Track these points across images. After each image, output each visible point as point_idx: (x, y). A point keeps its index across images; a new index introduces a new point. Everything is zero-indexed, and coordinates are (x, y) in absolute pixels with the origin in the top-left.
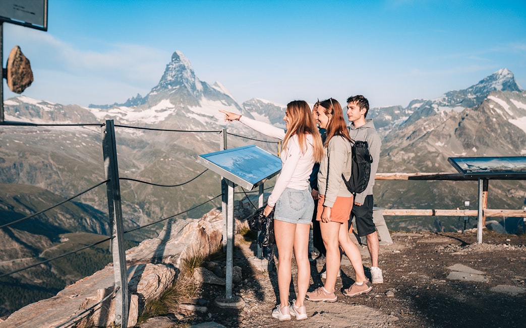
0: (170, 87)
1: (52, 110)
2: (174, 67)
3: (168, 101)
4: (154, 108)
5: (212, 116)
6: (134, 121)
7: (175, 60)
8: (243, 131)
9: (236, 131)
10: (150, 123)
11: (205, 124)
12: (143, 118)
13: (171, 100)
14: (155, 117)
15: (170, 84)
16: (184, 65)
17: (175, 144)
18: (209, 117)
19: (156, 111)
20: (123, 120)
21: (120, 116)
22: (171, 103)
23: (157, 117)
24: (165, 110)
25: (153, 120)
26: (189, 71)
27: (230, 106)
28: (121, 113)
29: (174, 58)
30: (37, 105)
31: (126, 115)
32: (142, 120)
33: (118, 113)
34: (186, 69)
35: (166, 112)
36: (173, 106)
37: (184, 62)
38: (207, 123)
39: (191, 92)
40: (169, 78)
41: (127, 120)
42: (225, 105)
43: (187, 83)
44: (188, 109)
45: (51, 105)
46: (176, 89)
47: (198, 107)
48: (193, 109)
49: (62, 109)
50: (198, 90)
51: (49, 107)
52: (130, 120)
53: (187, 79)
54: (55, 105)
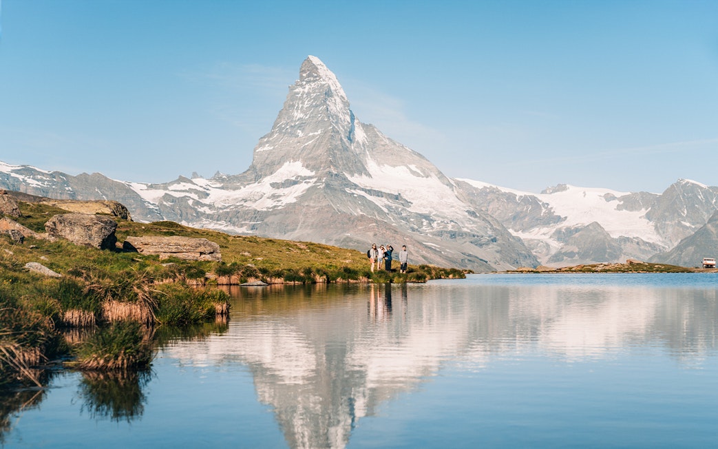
0: (300, 133)
1: (46, 185)
2: (306, 90)
3: (299, 164)
4: (268, 180)
5: (396, 194)
6: (227, 208)
7: (308, 76)
8: (468, 228)
9: (453, 227)
10: (265, 210)
11: (386, 210)
12: (246, 201)
13: (305, 160)
14: (274, 197)
15: (300, 127)
16: (329, 87)
17: (348, 237)
18: (389, 196)
19: (274, 185)
20: (203, 205)
21: (196, 197)
22: (307, 167)
23: (280, 196)
24: (295, 183)
25: (270, 203)
26: (338, 100)
27: (427, 177)
28: (196, 192)
29: (304, 71)
30: (13, 175)
31: (208, 195)
32: (245, 204)
33: (190, 191)
34: (332, 96)
35: (296, 186)
36: (313, 174)
37: (327, 79)
38: (389, 207)
39: (347, 144)
40: (298, 115)
41: (210, 206)
42: (418, 175)
43: (336, 123)
44: (345, 179)
45: (43, 174)
46: (313, 137)
47: (364, 176)
48: (355, 179)
49: (67, 183)
50: (358, 142)
51: (38, 180)
52: (218, 205)
53: (337, 116)
54: (52, 176)
